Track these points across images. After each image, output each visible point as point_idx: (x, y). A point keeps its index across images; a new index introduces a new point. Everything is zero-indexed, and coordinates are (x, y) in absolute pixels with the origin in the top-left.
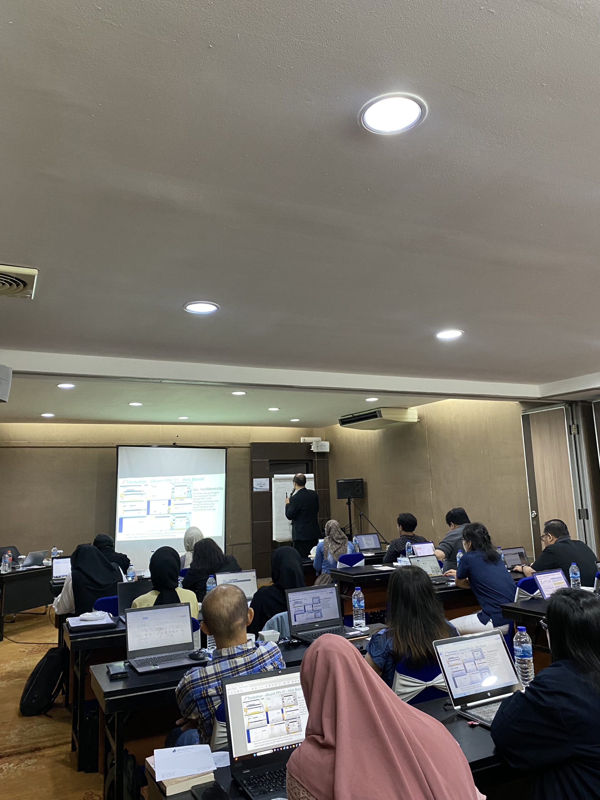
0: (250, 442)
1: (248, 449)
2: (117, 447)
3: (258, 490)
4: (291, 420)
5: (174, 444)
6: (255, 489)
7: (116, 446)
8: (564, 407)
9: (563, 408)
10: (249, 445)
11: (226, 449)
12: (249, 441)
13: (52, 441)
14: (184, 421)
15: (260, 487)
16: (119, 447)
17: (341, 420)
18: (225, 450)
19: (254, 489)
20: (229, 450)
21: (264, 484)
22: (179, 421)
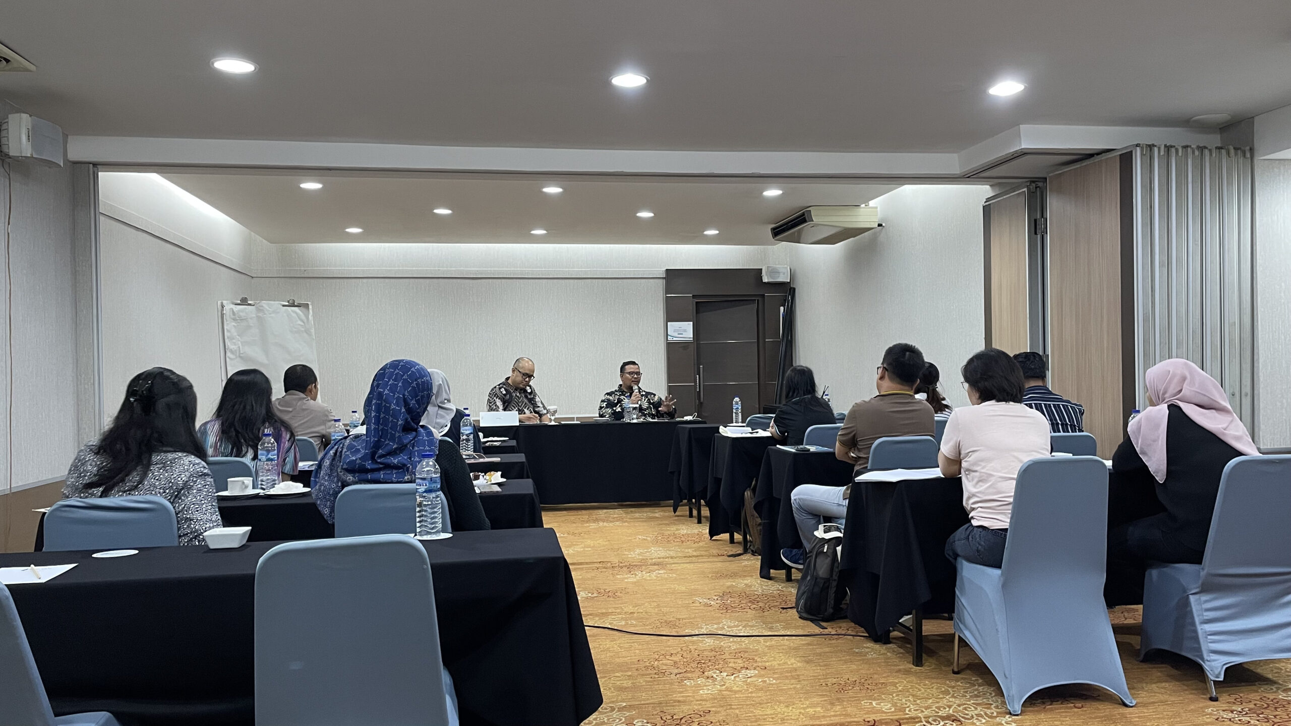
0: (665, 268)
1: (663, 279)
3: (675, 339)
4: (705, 233)
6: (671, 337)
8: (1025, 189)
9: (1025, 191)
10: (664, 274)
15: (678, 334)
17: (773, 229)
19: (669, 337)
21: (685, 331)
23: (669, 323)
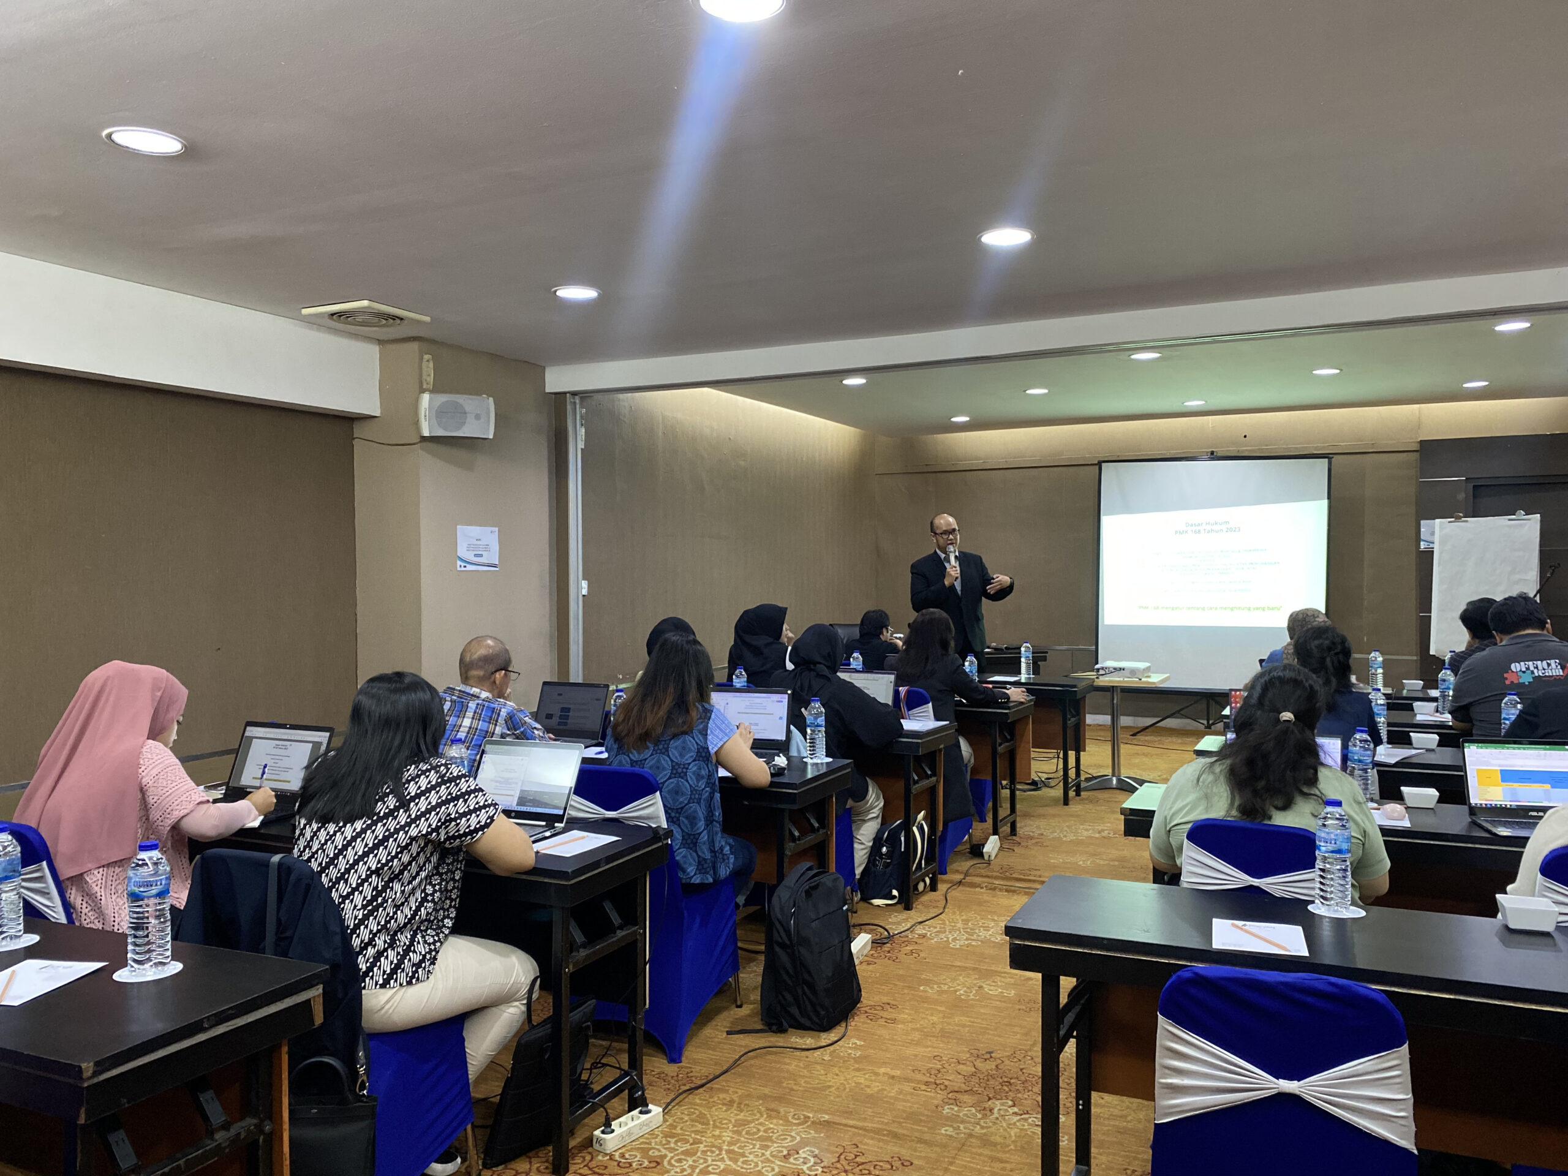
0: (1419, 439)
1: (1415, 453)
2: (1099, 464)
3: (1432, 546)
4: (1465, 385)
5: (1212, 453)
6: (1426, 544)
7: (1096, 462)
10: (1416, 447)
11: (1330, 459)
12: (1416, 438)
13: (1018, 457)
14: (1199, 409)
16: (1104, 465)
18: (1327, 460)
19: (1422, 543)
20: (1336, 459)
22: (1188, 410)
23: (1423, 522)
